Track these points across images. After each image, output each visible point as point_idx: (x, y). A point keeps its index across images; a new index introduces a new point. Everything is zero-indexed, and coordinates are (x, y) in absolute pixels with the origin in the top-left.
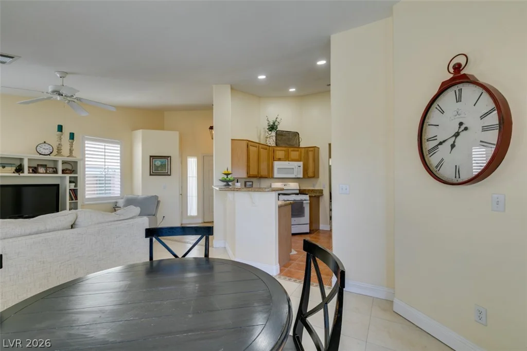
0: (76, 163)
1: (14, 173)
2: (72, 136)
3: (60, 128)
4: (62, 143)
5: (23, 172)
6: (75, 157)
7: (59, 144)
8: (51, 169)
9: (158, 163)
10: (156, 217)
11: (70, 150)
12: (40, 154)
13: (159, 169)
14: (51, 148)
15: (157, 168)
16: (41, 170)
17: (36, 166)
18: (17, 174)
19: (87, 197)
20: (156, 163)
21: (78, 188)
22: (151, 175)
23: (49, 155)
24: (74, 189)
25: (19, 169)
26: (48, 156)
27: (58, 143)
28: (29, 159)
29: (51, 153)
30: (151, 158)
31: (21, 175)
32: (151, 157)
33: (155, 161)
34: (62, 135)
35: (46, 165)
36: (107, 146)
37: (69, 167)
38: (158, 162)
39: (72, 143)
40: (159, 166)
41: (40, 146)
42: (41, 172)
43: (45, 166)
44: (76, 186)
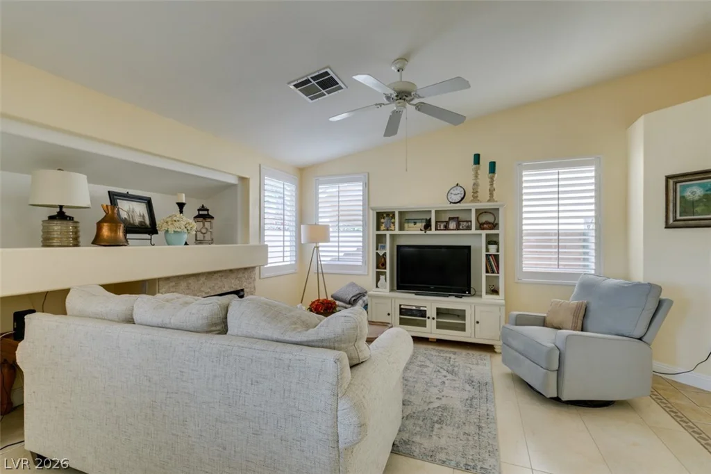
0: (498, 209)
1: (421, 230)
2: (492, 167)
3: (477, 159)
4: (479, 181)
5: (431, 230)
6: (497, 201)
7: (474, 184)
8: (465, 223)
9: (694, 191)
10: (649, 344)
11: (490, 190)
12: (451, 203)
13: (698, 209)
14: (463, 192)
15: (689, 206)
16: (452, 225)
17: (447, 220)
18: (423, 232)
19: (525, 269)
20: (688, 194)
21: (501, 254)
22: (668, 226)
23: (459, 202)
24: (494, 255)
25: (428, 226)
26: (459, 204)
27: (472, 182)
28: (436, 211)
29: (462, 199)
30: (671, 182)
31: (428, 232)
32: (668, 178)
33: (683, 190)
34: (478, 169)
35: (458, 218)
36: (564, 173)
37: (489, 218)
38: (695, 189)
39: (492, 179)
40: (694, 204)
41: (452, 191)
42: (452, 228)
43: (456, 219)
44: (498, 251)
